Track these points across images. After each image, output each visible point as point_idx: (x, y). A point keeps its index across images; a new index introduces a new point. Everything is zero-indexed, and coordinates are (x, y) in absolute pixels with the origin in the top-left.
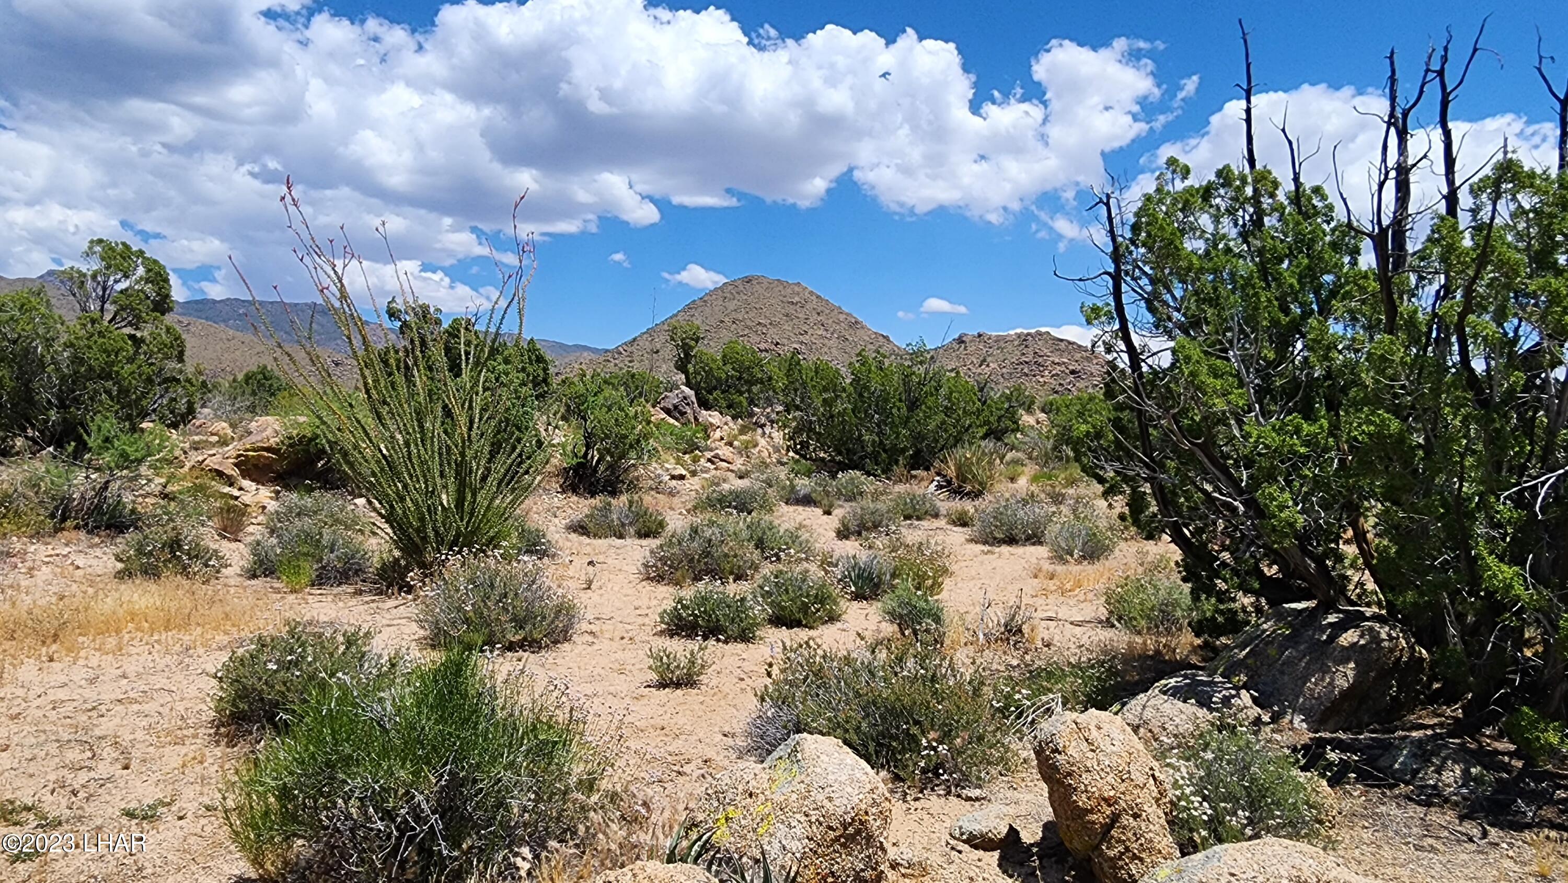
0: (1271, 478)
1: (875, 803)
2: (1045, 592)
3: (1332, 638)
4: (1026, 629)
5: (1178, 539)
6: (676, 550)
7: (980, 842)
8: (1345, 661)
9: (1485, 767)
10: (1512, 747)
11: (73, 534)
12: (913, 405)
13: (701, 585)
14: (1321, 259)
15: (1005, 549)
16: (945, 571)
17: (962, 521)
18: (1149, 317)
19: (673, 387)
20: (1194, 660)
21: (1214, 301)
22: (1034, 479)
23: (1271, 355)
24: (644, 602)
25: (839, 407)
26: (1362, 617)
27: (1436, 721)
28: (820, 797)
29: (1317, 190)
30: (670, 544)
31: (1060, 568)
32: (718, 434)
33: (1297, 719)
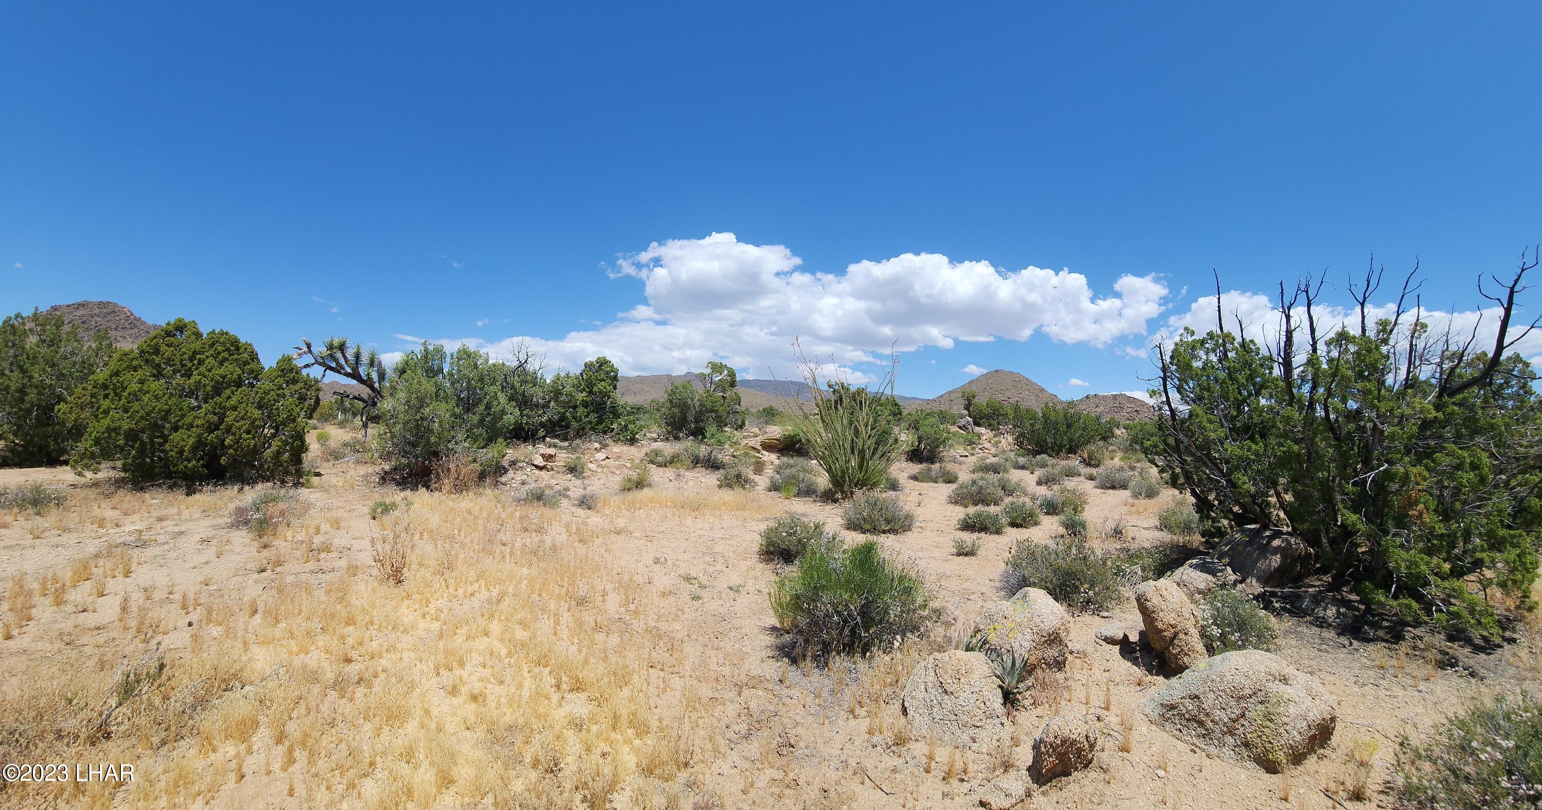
0: (1237, 468)
1: (1063, 624)
2: (1130, 513)
3: (1269, 543)
4: (1123, 531)
5: (1194, 493)
6: (965, 490)
7: (1110, 641)
8: (1275, 553)
9: (1347, 608)
10: (1358, 598)
11: (701, 469)
12: (1069, 426)
13: (978, 507)
14: (1256, 371)
15: (1111, 491)
16: (1085, 502)
17: (1091, 478)
18: (1179, 396)
19: (962, 417)
20: (1201, 548)
21: (1208, 390)
22: (1122, 459)
23: (1235, 413)
24: (949, 514)
25: (1037, 427)
26: (1281, 533)
27: (1319, 583)
28: (1038, 621)
29: (1252, 341)
30: (961, 487)
31: (1136, 501)
32: (984, 437)
33: (1254, 581)
